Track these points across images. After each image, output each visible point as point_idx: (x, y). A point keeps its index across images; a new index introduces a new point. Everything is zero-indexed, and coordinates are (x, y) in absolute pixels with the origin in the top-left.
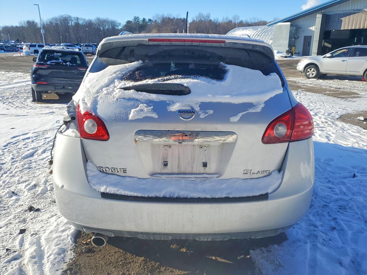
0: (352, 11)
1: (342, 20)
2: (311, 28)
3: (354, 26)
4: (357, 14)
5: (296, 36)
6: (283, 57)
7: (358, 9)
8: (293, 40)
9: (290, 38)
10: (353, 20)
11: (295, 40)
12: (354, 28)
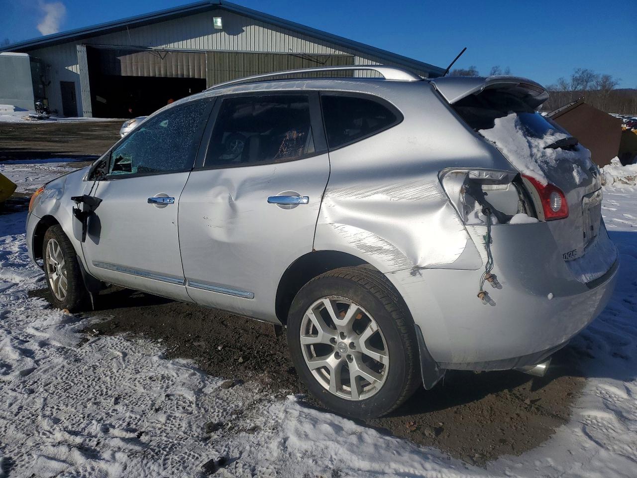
0: (133, 48)
1: (120, 60)
2: (70, 68)
3: (141, 72)
4: (140, 53)
5: (43, 79)
6: (34, 117)
7: (141, 45)
8: (41, 86)
9: (35, 83)
10: (137, 62)
11: (44, 87)
12: (141, 74)
